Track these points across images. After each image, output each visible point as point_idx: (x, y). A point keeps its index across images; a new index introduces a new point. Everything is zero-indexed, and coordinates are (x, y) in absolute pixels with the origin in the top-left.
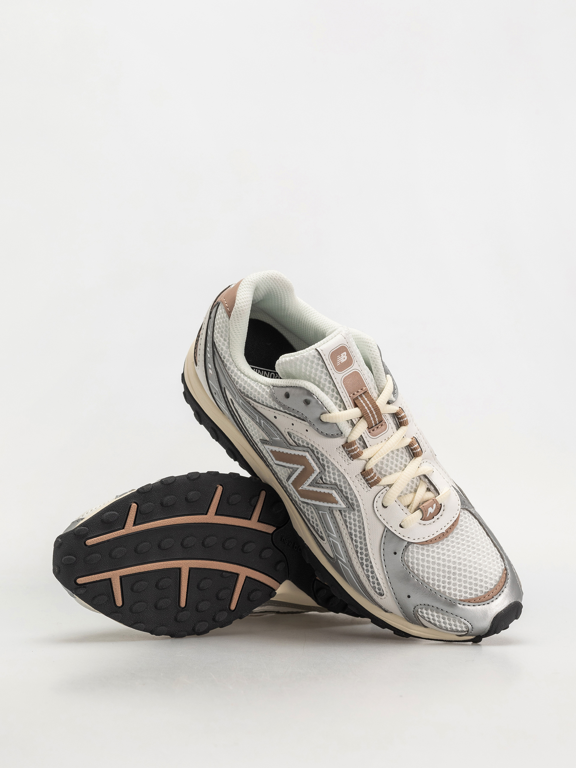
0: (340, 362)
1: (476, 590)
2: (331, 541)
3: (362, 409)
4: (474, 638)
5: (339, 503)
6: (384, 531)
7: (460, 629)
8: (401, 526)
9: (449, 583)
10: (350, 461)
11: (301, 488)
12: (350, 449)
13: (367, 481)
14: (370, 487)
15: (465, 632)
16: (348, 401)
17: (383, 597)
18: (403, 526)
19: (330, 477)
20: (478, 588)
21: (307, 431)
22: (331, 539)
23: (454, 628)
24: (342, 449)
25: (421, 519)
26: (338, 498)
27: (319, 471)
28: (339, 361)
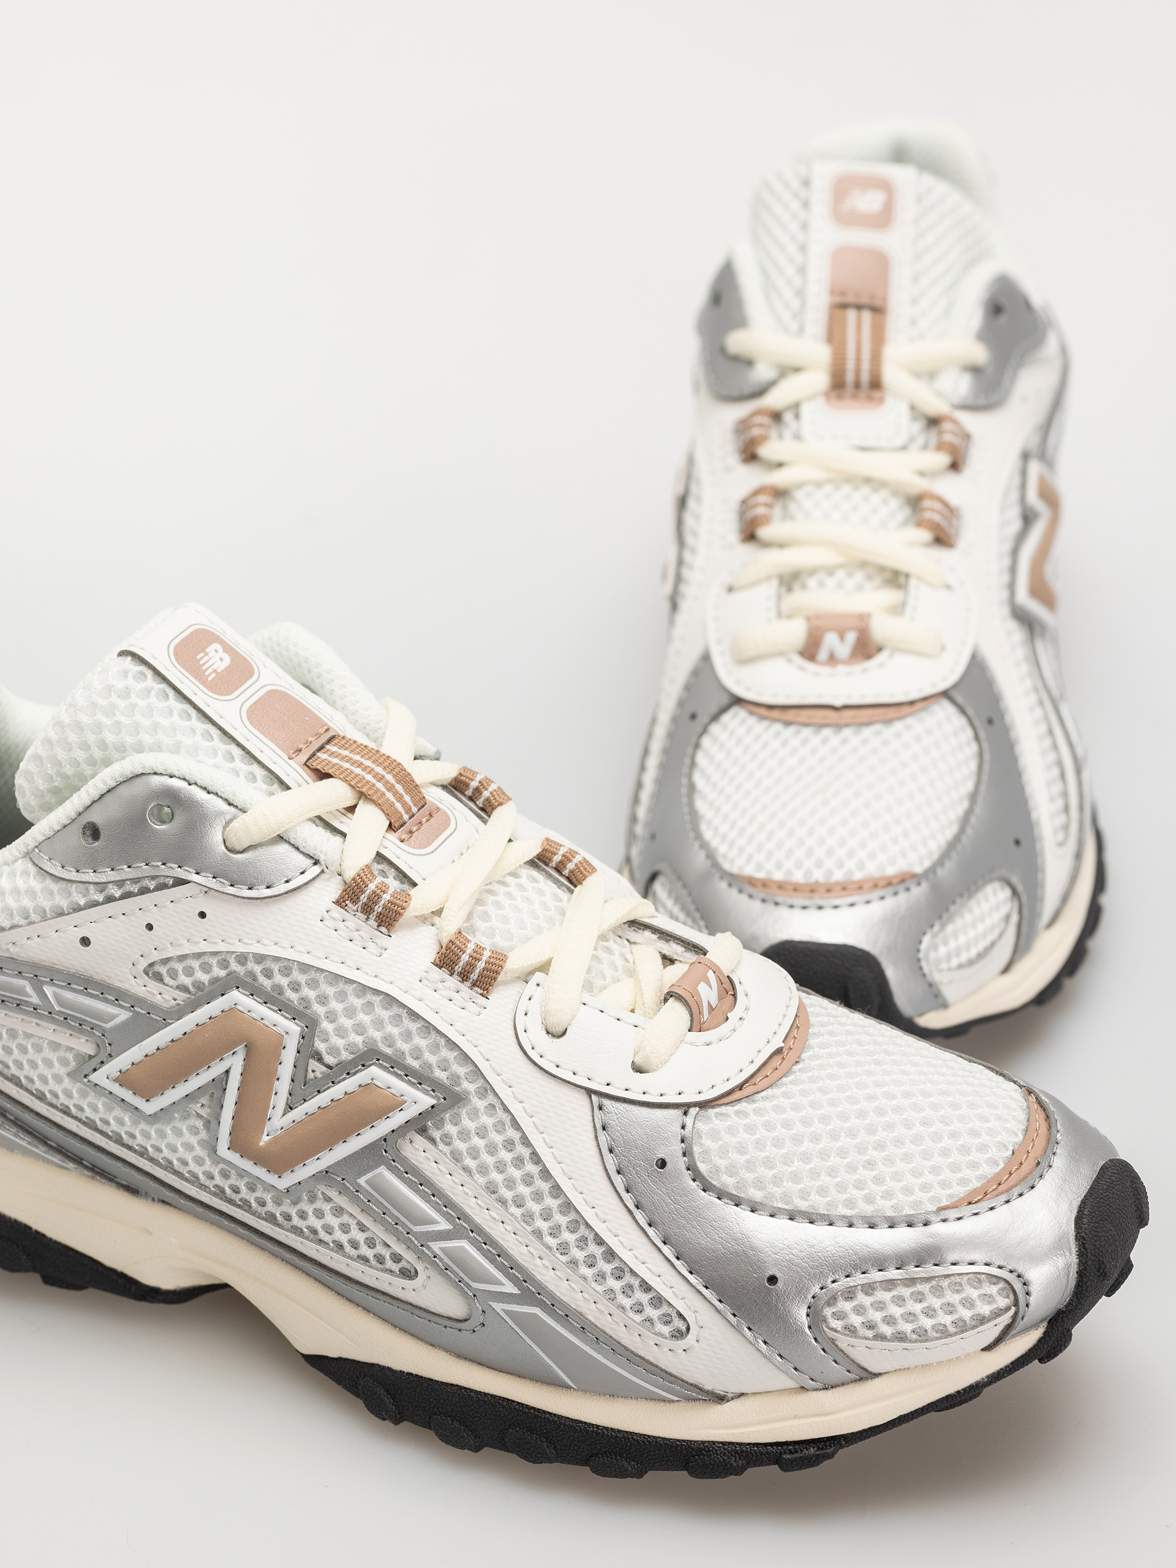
0: (215, 671)
1: (974, 1165)
2: (438, 1252)
3: (347, 778)
4: (1044, 1333)
5: (409, 1100)
6: (593, 1112)
7: (985, 1310)
8: (638, 1069)
9: (878, 1180)
10: (383, 940)
11: (265, 1139)
12: (364, 898)
13: (464, 976)
14: (482, 995)
15: (1008, 1309)
16: (291, 770)
17: (690, 1339)
18: (645, 1067)
19: (341, 1032)
20: (975, 1155)
21: (202, 915)
22: (436, 1246)
23: (966, 1314)
24: (337, 912)
25: (689, 1031)
26: (399, 1086)
27: (299, 1029)
28: (210, 667)
